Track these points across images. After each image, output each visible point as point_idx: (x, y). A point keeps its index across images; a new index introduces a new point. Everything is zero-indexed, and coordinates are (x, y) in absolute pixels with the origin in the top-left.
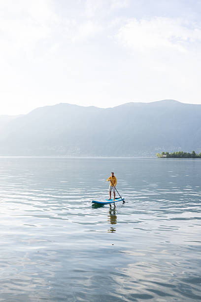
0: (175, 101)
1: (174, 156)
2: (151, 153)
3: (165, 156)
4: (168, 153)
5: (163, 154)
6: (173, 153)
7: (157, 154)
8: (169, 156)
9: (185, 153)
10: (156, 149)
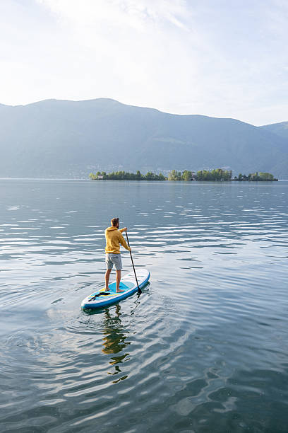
0: (113, 100)
1: (114, 177)
2: (83, 173)
3: (102, 177)
4: (105, 174)
5: (99, 174)
6: (111, 173)
7: (90, 175)
8: (106, 178)
9: (128, 174)
10: (89, 168)
